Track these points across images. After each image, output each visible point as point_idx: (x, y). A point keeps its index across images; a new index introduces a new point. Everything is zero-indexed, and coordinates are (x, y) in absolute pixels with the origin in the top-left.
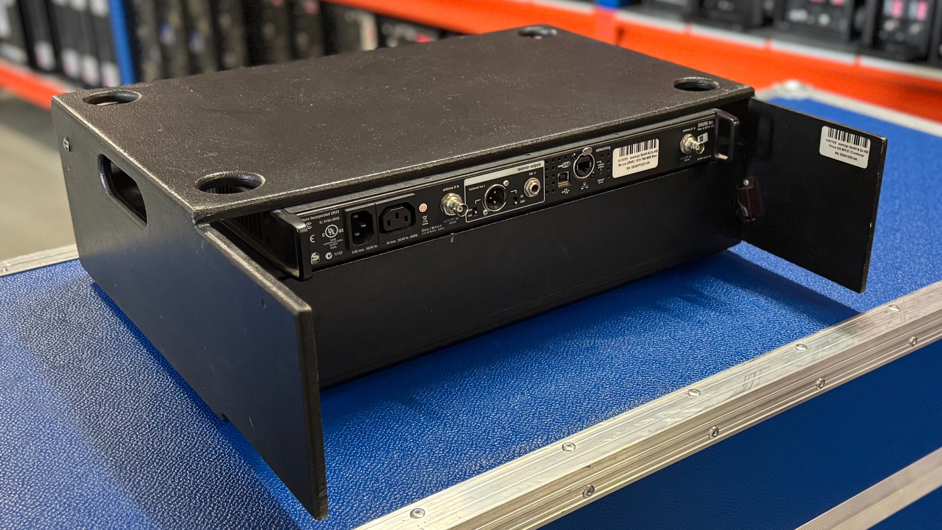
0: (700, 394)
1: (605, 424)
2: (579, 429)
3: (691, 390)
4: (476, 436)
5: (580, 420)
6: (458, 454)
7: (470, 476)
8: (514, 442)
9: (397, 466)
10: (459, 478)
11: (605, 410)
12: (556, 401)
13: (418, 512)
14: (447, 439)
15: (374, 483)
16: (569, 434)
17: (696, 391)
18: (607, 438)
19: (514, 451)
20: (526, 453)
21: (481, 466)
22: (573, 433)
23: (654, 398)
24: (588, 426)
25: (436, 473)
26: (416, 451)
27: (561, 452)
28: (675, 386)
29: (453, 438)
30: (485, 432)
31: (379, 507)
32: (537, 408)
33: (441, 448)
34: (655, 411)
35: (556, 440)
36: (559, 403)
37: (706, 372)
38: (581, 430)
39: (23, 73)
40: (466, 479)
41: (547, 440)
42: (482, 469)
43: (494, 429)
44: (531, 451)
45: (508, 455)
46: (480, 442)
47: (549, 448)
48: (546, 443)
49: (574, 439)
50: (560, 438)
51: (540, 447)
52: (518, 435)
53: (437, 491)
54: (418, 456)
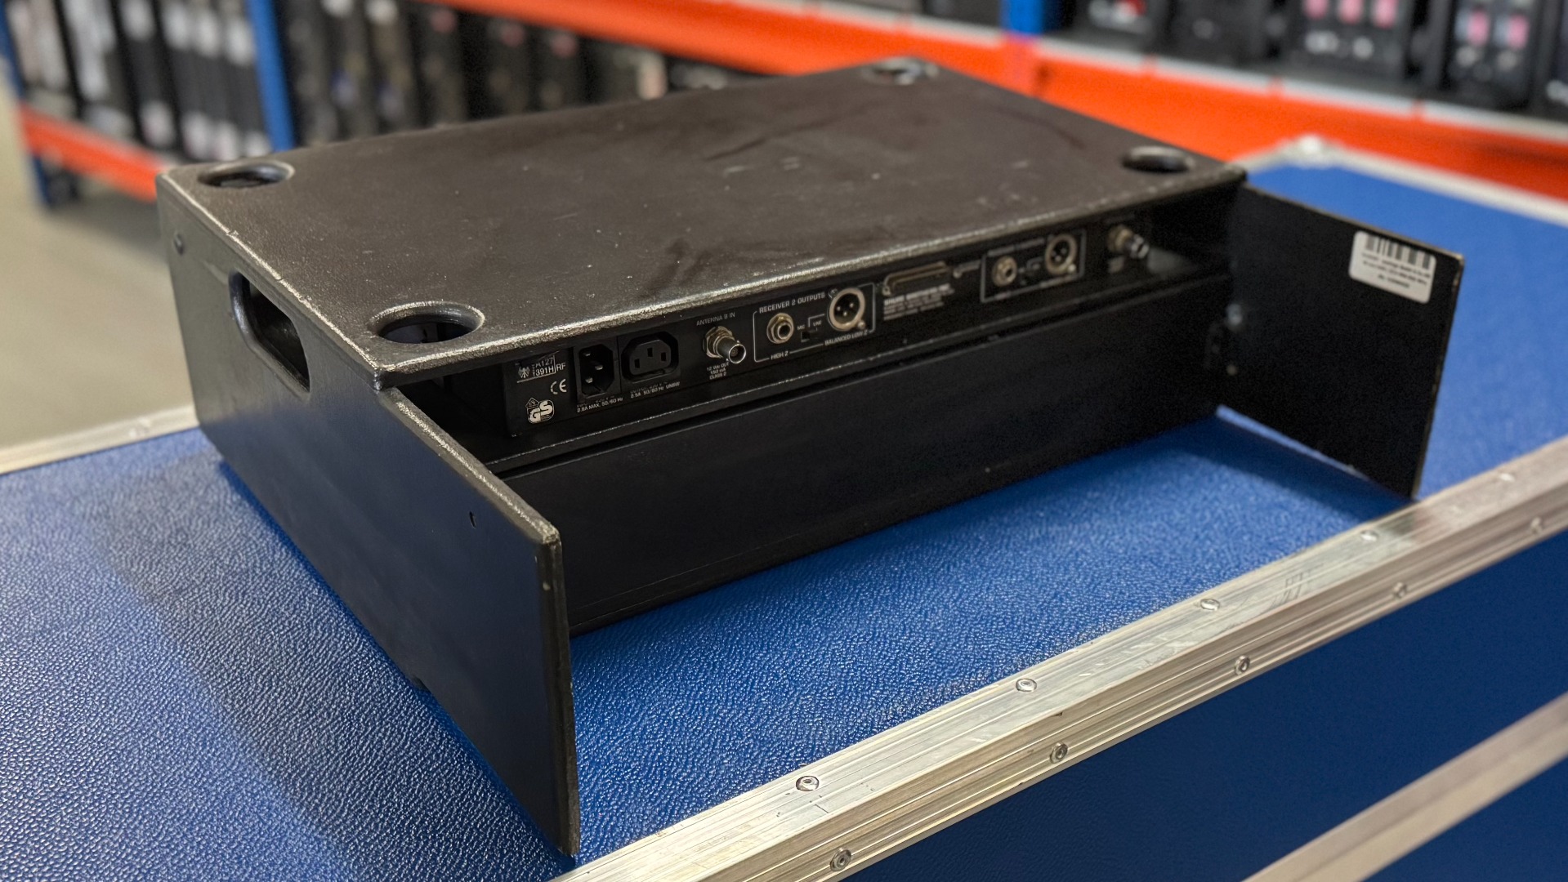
0: (1219, 607)
1: (1076, 651)
2: (1038, 658)
3: (1205, 601)
4: (882, 669)
5: (1038, 646)
6: (858, 696)
7: (881, 729)
8: (941, 678)
9: (767, 714)
10: (864, 732)
11: (1075, 631)
12: (998, 618)
13: (808, 782)
14: (839, 674)
15: (737, 739)
16: (1023, 667)
17: (1214, 602)
18: (1084, 672)
19: (943, 692)
20: (960, 694)
21: (895, 713)
22: (1030, 665)
23: (1149, 613)
24: (1051, 656)
25: (827, 724)
26: (795, 693)
27: (1015, 693)
28: (1179, 595)
29: (848, 673)
30: (894, 664)
31: (748, 774)
32: (971, 628)
33: (831, 687)
34: (1153, 632)
35: (1006, 675)
36: (1004, 621)
37: (1225, 574)
38: (1041, 660)
39: (124, 151)
40: (875, 733)
41: (991, 675)
42: (896, 720)
43: (908, 660)
44: (968, 691)
45: (934, 697)
46: (889, 679)
47: (995, 687)
48: (990, 680)
49: (1032, 673)
50: (1011, 672)
51: (982, 686)
52: (946, 668)
53: (833, 751)
54: (798, 699)
